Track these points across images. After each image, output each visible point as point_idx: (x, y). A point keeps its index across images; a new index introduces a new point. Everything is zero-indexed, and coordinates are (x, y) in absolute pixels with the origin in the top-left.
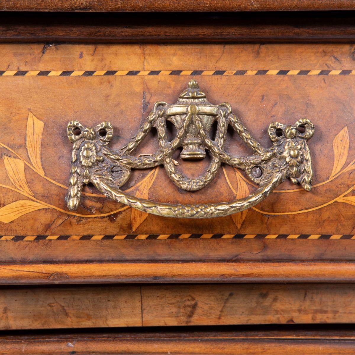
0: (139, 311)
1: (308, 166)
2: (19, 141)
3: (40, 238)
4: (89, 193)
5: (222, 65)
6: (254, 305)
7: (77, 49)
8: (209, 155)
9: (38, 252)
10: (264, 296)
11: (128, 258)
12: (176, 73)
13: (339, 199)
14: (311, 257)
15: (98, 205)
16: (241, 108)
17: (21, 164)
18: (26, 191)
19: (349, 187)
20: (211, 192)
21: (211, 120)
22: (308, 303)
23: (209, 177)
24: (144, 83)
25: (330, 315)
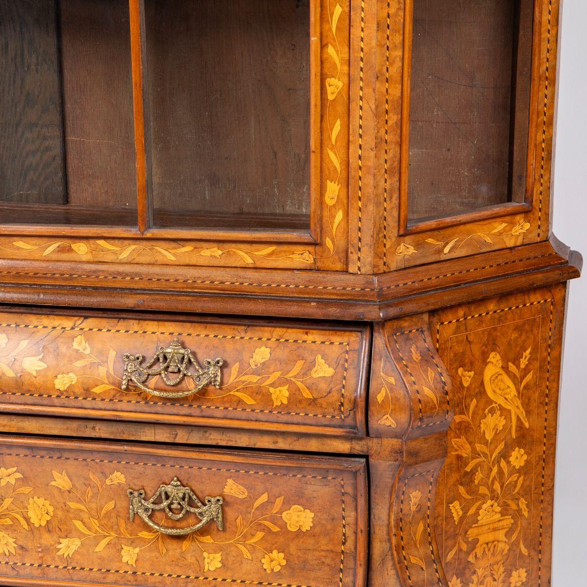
0: (153, 434)
1: (219, 379)
2: (105, 359)
3: (111, 400)
4: (130, 383)
5: (190, 332)
6: (201, 436)
7: (131, 322)
8: (179, 371)
9: (110, 406)
10: (206, 432)
11: (146, 411)
12: (171, 334)
13: (231, 393)
14: (221, 417)
15: (134, 389)
16: (197, 351)
17: (105, 369)
18: (106, 381)
19: (235, 388)
20: (179, 386)
21: (182, 356)
22: (224, 436)
23: (178, 380)
24: (158, 338)
25: (234, 443)
